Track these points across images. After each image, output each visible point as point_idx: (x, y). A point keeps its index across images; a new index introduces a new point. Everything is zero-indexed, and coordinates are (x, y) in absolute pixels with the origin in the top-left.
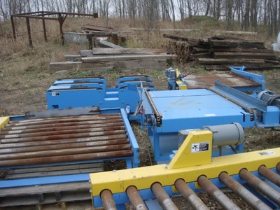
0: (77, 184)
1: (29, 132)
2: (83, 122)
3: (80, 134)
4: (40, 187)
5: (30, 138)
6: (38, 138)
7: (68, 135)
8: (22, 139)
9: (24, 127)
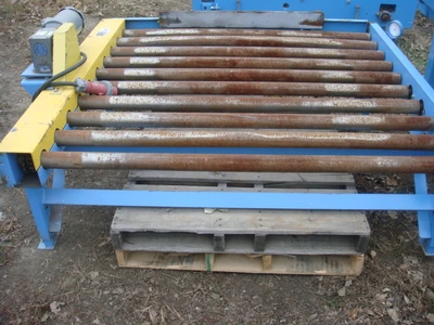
0: (305, 217)
1: (175, 66)
2: (296, 50)
3: (303, 86)
4: (218, 215)
5: (184, 85)
6: (203, 85)
7: (275, 85)
8: (165, 84)
9: (162, 50)
